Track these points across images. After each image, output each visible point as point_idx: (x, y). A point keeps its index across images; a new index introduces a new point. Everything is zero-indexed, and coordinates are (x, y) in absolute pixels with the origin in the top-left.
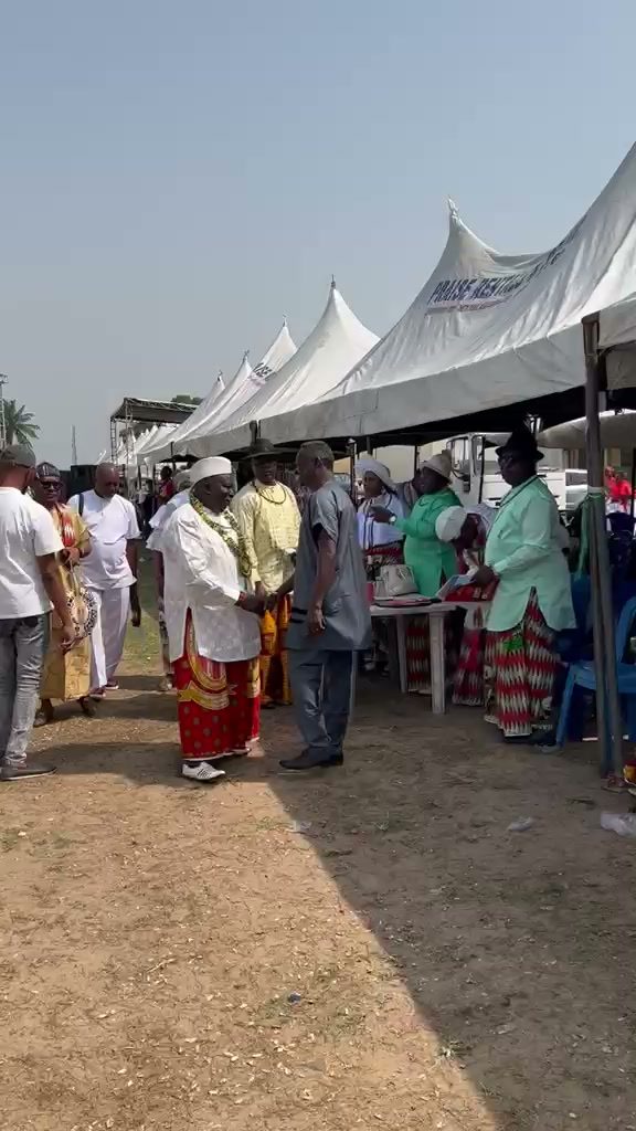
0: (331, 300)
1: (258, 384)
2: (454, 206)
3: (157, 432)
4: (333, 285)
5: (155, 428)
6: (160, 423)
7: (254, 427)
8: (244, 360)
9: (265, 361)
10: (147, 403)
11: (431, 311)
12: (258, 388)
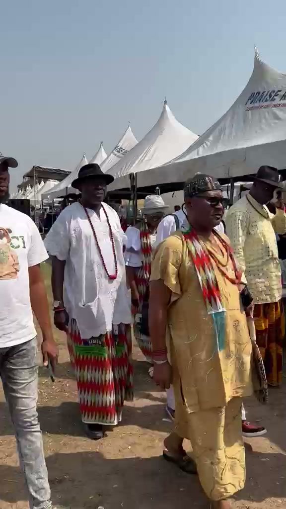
0: (164, 110)
1: (118, 156)
2: (257, 51)
3: (44, 185)
4: (165, 102)
5: (42, 183)
6: (46, 179)
7: (132, 177)
8: (100, 146)
9: (120, 145)
10: (44, 169)
11: (252, 108)
12: (119, 159)
